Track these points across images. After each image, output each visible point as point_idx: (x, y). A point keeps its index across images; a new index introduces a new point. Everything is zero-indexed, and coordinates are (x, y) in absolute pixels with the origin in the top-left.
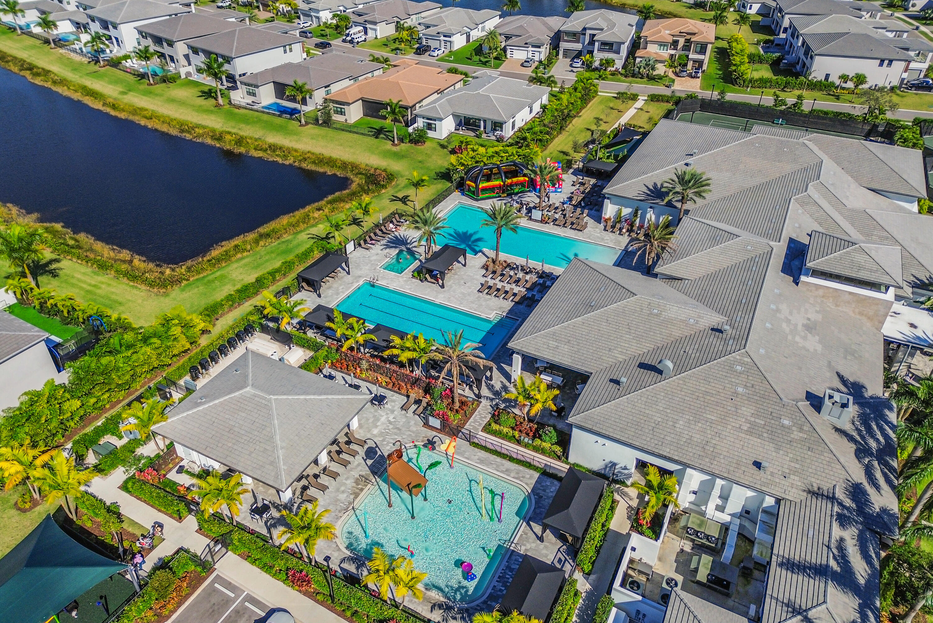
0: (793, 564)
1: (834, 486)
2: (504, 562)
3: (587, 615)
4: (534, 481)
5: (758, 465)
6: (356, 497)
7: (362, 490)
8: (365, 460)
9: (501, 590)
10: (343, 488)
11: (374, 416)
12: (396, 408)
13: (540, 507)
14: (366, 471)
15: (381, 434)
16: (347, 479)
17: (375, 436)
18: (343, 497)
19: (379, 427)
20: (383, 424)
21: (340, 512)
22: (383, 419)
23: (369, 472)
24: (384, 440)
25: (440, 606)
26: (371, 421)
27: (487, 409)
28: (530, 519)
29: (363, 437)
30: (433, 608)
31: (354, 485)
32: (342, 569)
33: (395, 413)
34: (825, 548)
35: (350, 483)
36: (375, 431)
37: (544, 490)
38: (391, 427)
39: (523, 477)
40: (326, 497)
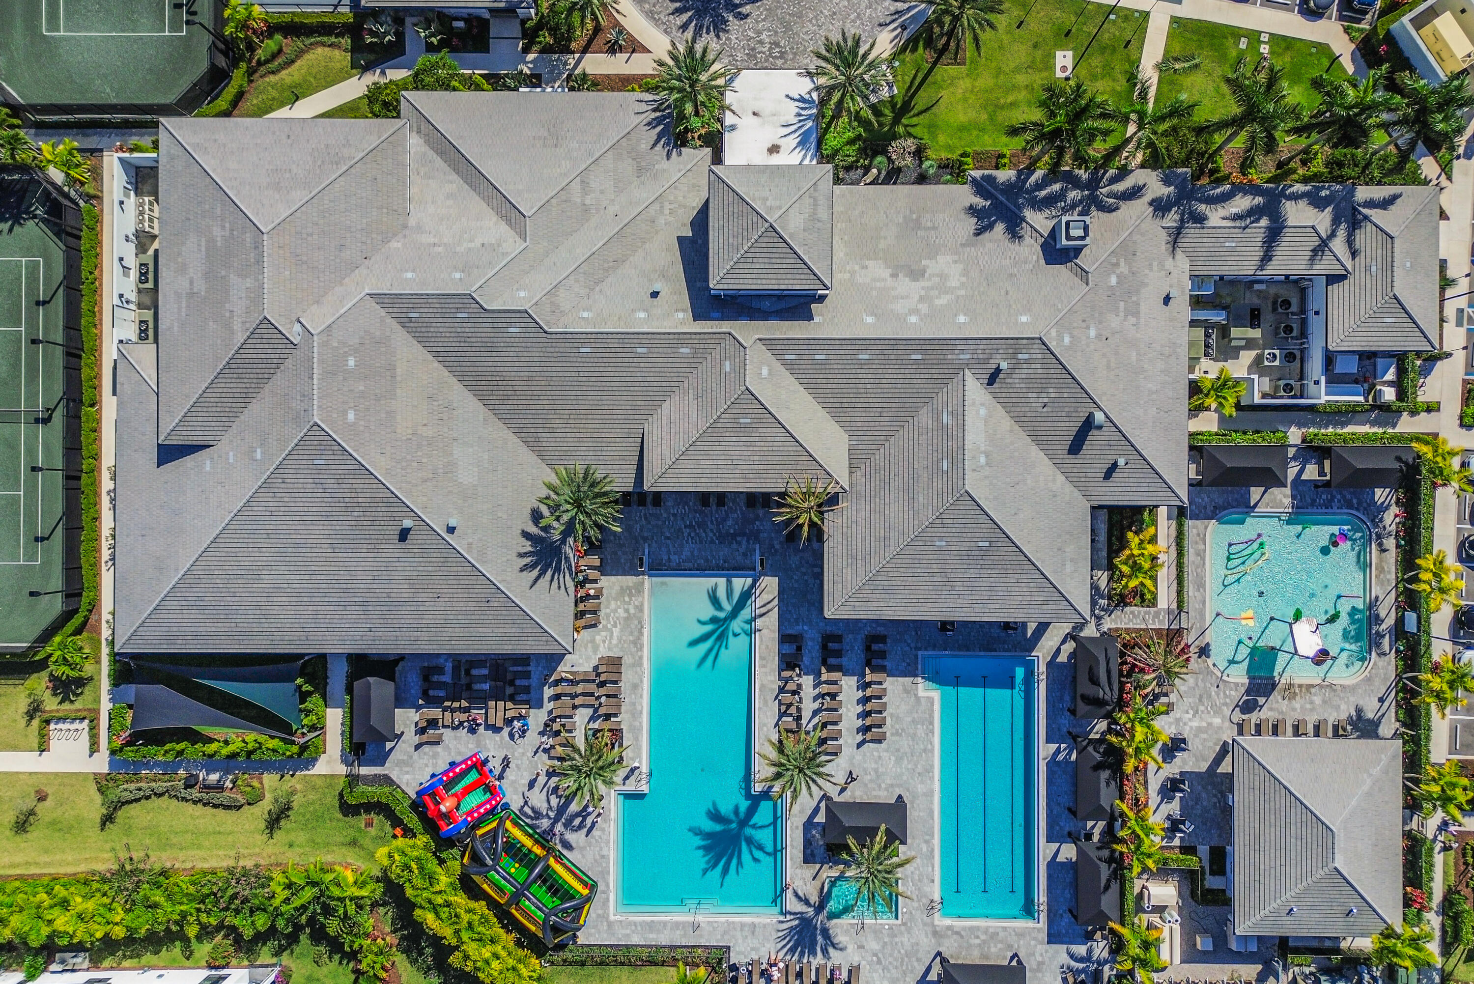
0: (1265, 256)
1: (1163, 228)
2: (1309, 510)
3: (1321, 421)
4: (1199, 522)
5: (1167, 300)
6: (1312, 686)
7: (1300, 686)
8: (1262, 707)
9: (1339, 501)
10: (1308, 706)
11: (1196, 736)
12: (1171, 720)
13: (1229, 504)
14: (1276, 696)
15: (1218, 712)
16: (1294, 710)
17: (1223, 717)
18: (1317, 700)
19: (1209, 720)
20: (1201, 719)
21: (1335, 691)
22: (1195, 724)
23: (1275, 692)
24: (1226, 704)
25: (1380, 545)
26: (1204, 736)
27: (1116, 617)
28: (1248, 507)
29: (1232, 729)
30: (1385, 551)
31: (1298, 698)
32: (1391, 650)
33: (1178, 716)
34: (1247, 230)
35: (1297, 704)
36: (1217, 721)
37: (1205, 508)
38: (1202, 708)
39: (1199, 535)
40: (1326, 716)
